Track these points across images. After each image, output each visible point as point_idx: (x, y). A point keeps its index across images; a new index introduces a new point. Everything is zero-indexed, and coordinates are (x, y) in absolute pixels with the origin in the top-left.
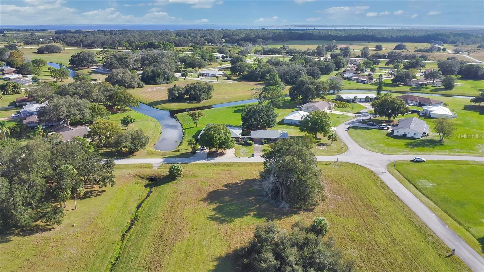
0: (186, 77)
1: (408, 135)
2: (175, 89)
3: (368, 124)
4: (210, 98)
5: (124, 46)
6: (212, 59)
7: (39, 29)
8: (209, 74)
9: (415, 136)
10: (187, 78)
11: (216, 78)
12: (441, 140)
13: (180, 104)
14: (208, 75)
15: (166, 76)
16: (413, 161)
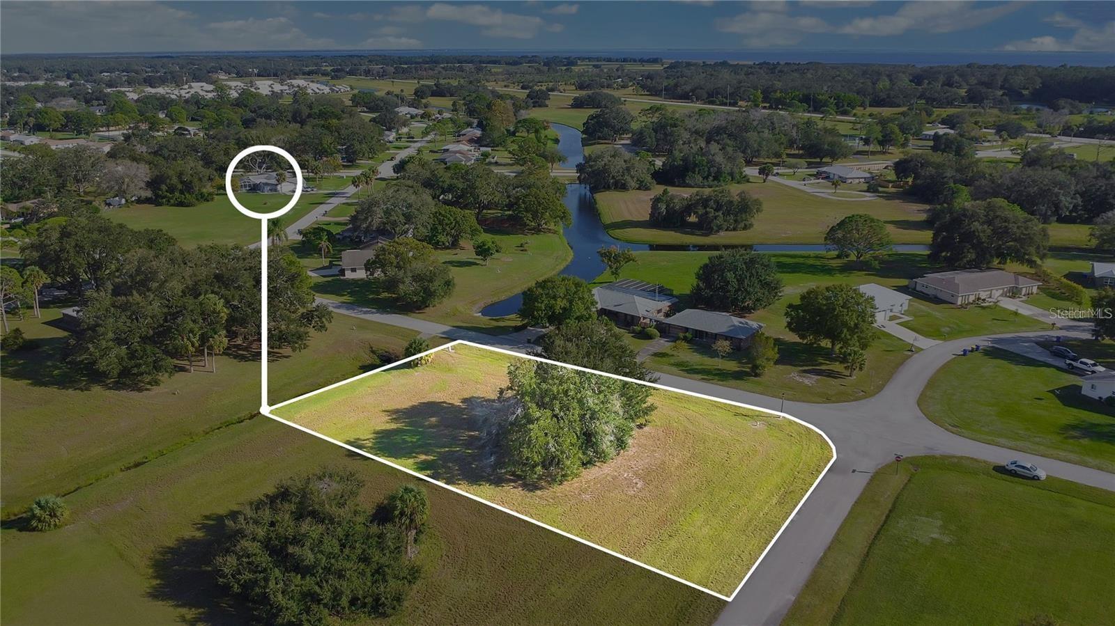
0: (767, 175)
2: (664, 198)
3: (1051, 352)
4: (745, 228)
5: (750, 98)
6: (891, 140)
7: (646, 58)
8: (834, 174)
10: (770, 178)
11: (833, 184)
13: (665, 232)
14: (831, 176)
15: (714, 170)
16: (1001, 470)
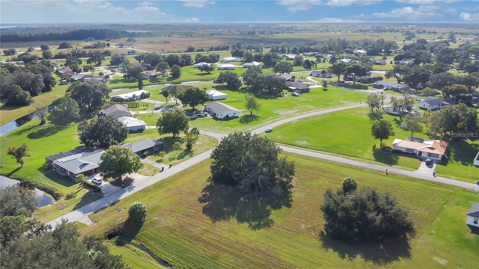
1: (230, 116)
9: (235, 115)
12: (251, 114)
